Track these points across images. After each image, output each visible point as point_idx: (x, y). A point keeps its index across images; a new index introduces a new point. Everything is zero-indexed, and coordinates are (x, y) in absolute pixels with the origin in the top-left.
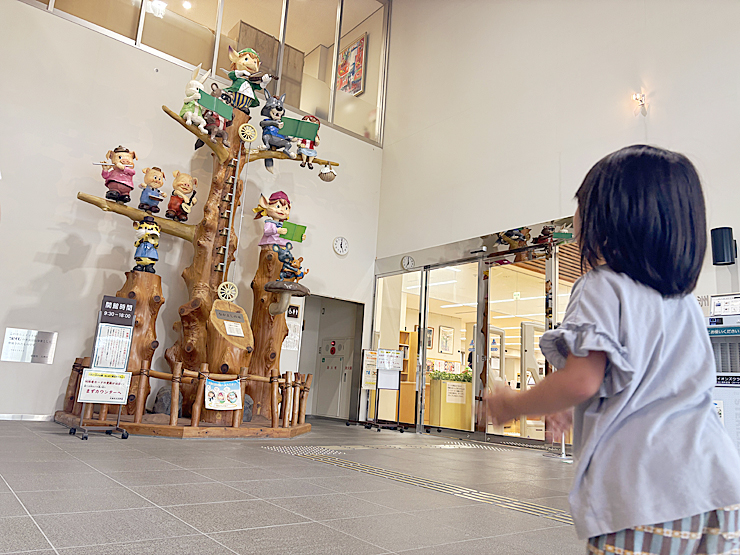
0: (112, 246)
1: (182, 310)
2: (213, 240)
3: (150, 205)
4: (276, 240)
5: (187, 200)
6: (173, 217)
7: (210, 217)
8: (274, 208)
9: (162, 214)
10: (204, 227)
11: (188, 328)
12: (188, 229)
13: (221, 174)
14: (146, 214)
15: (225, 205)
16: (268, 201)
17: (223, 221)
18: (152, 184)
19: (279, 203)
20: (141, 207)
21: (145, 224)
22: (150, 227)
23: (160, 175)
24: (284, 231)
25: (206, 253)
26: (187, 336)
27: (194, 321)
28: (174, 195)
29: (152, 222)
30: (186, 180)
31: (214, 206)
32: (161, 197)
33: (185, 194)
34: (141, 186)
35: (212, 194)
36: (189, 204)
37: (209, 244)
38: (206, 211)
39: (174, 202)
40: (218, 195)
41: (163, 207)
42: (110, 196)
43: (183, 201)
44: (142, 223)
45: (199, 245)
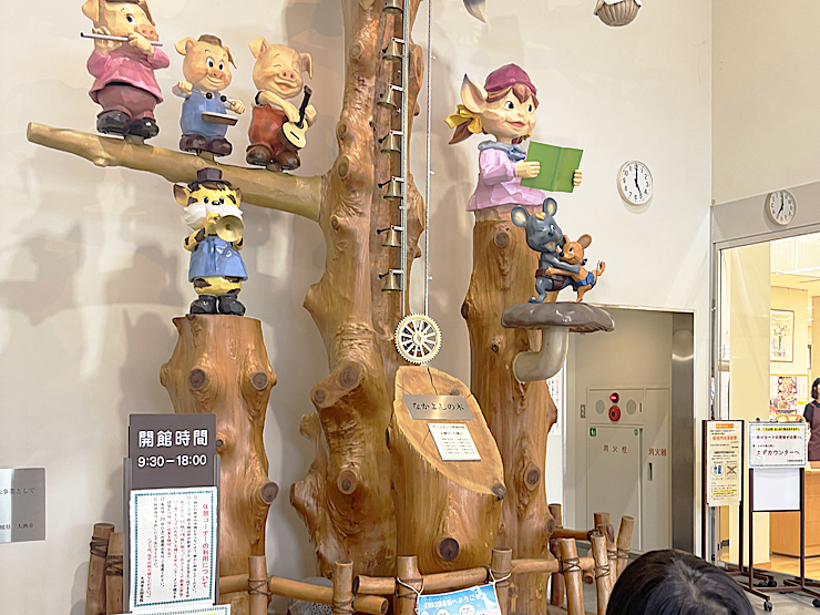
0: (133, 247)
1: (318, 397)
2: (368, 212)
3: (205, 139)
4: (513, 193)
5: (294, 115)
6: (266, 163)
7: (355, 154)
8: (501, 111)
9: (238, 157)
10: (343, 182)
11: (338, 435)
12: (304, 187)
13: (369, 35)
14: (200, 163)
15: (385, 115)
16: (485, 94)
17: (385, 160)
18: (206, 82)
19: (511, 97)
20: (187, 144)
21: (203, 192)
22: (215, 195)
23: (218, 55)
24: (530, 168)
25: (355, 247)
26: (336, 452)
27: (349, 417)
28: (261, 105)
29: (219, 183)
30: (285, 61)
31: (360, 121)
32: (230, 115)
33: (286, 97)
34: (178, 90)
35: (351, 91)
36: (299, 125)
37: (360, 223)
38: (344, 136)
39: (262, 122)
40: (366, 93)
41: (238, 137)
42: (106, 125)
43: (286, 119)
44: (194, 187)
45: (337, 227)
